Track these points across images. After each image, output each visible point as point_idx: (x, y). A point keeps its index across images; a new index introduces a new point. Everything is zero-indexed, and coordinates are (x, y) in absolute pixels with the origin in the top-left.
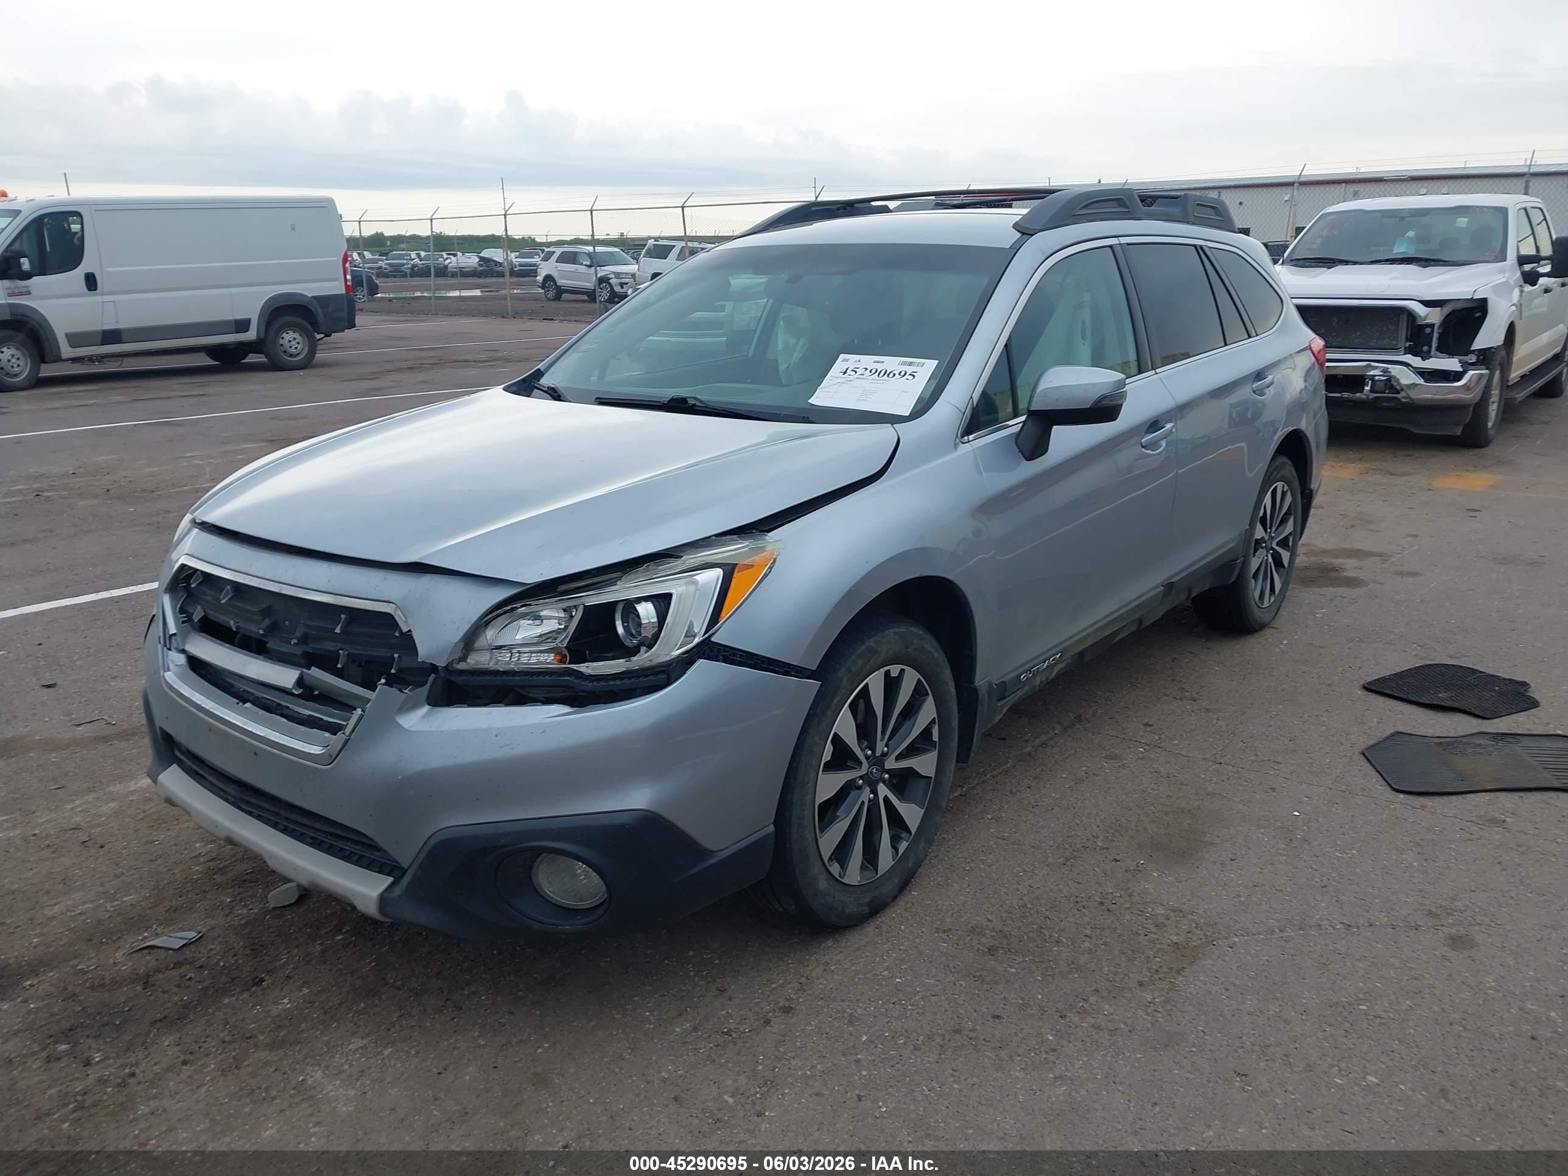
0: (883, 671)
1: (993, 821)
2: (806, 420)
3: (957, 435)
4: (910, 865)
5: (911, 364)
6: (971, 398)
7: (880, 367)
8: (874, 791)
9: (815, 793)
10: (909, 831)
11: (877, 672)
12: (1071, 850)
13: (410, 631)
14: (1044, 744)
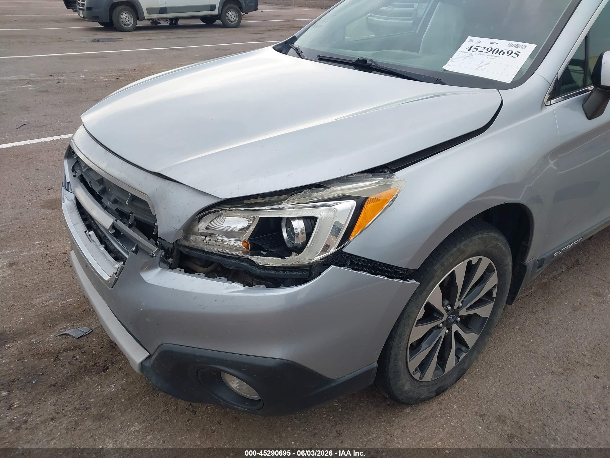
0: (466, 261)
1: (520, 331)
2: (439, 82)
3: (544, 100)
4: (465, 367)
5: (517, 46)
6: (558, 73)
7: (494, 47)
8: (450, 329)
9: (409, 338)
10: (467, 347)
11: (463, 262)
12: (567, 362)
13: (155, 215)
14: (555, 278)
